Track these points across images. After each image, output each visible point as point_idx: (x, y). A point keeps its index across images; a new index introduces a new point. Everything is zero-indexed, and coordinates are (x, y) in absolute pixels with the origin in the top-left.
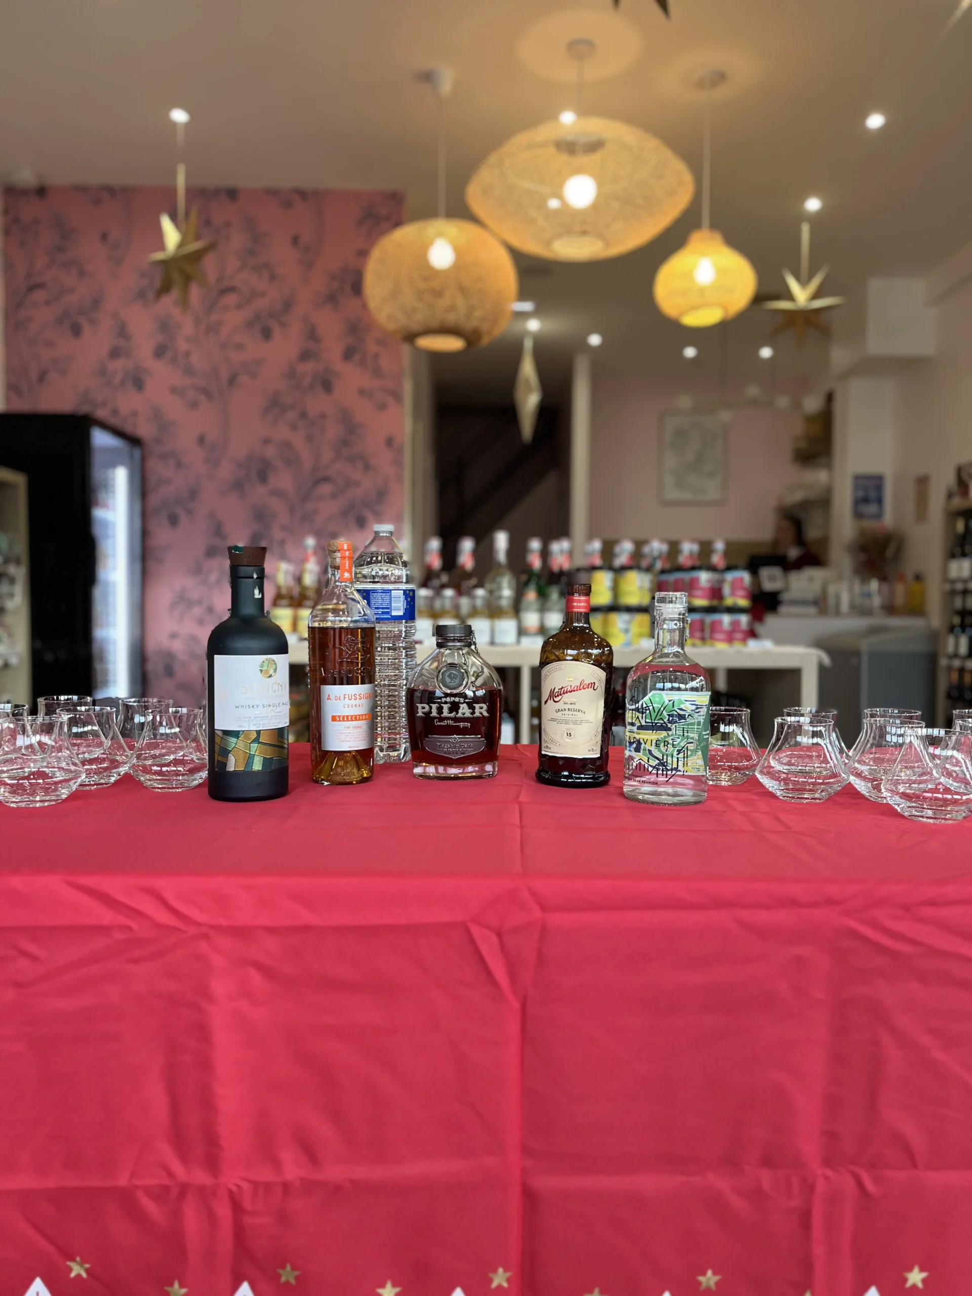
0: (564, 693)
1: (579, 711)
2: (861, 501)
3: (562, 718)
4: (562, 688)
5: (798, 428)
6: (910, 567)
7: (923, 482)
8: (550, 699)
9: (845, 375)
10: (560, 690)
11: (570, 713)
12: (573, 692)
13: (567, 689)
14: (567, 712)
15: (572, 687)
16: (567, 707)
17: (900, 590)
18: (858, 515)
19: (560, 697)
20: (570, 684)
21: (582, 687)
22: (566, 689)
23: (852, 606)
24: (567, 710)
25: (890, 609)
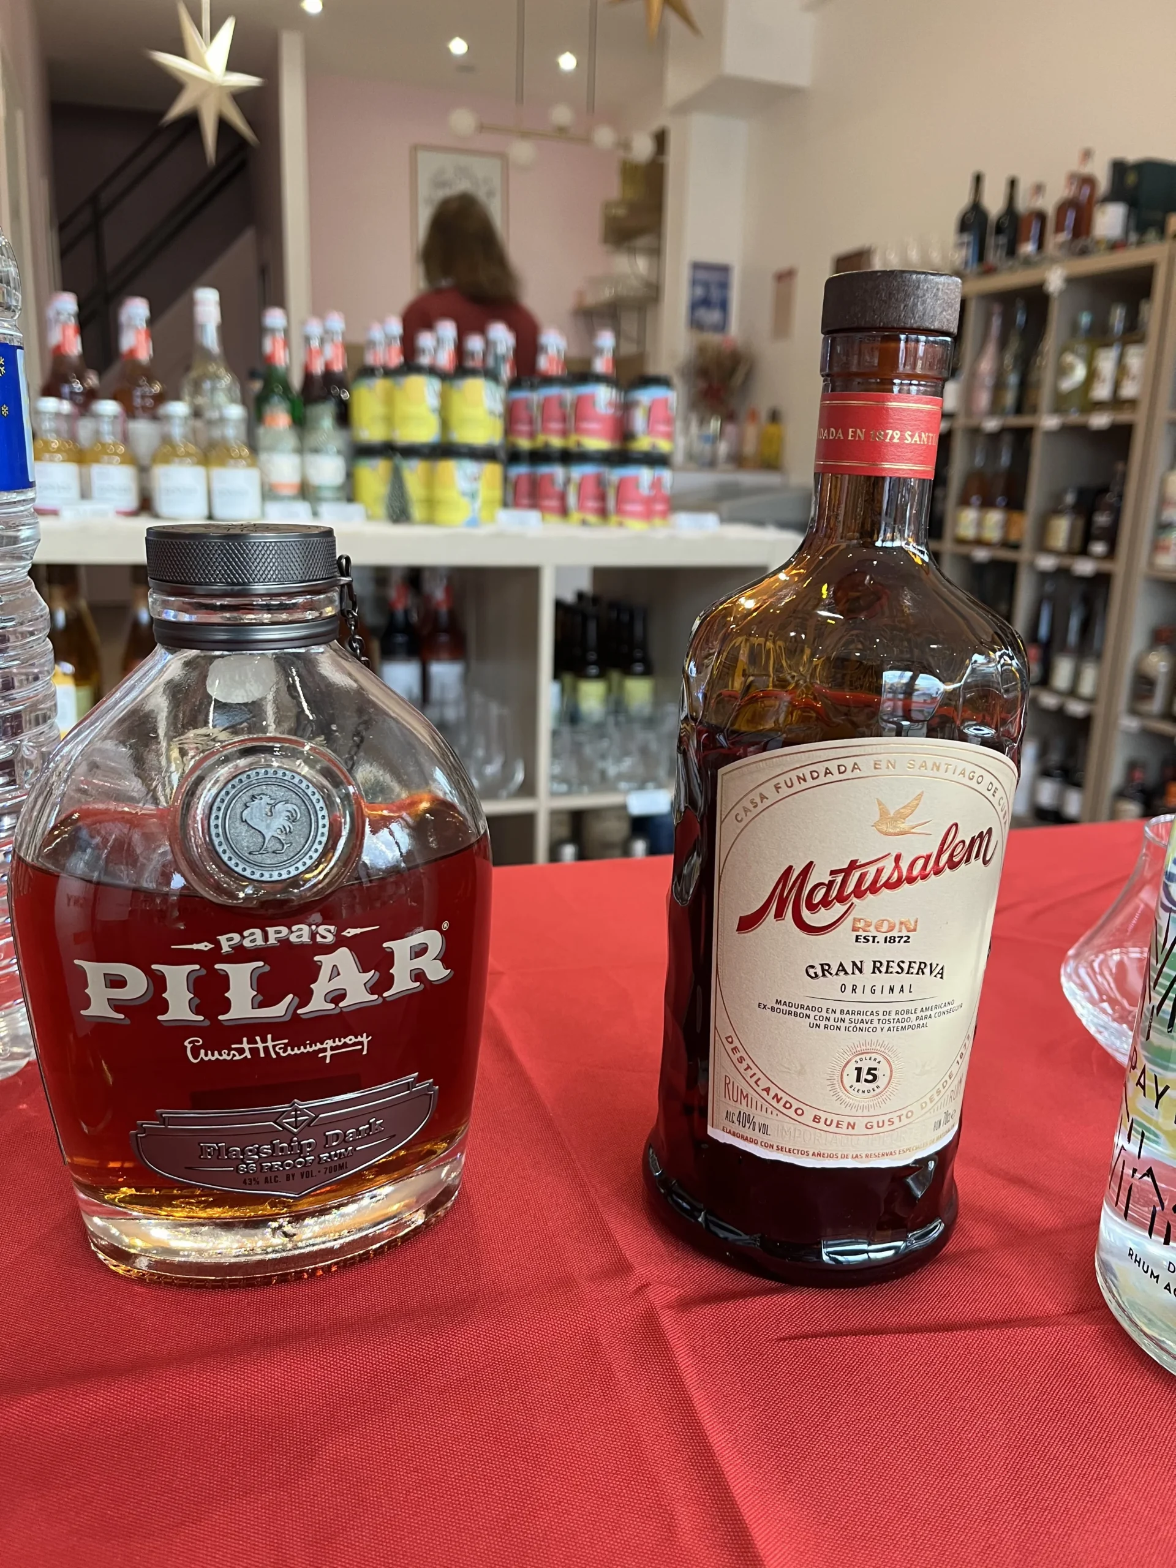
0: (858, 893)
1: (921, 971)
2: (699, 304)
3: (838, 1006)
4: (853, 865)
5: (612, 189)
6: (763, 400)
7: (785, 277)
8: (779, 915)
9: (683, 108)
10: (839, 879)
11: (881, 979)
12: (906, 886)
13: (879, 872)
14: (867, 978)
15: (904, 865)
16: (867, 954)
17: (751, 432)
18: (696, 324)
19: (839, 909)
20: (894, 846)
21: (945, 858)
22: (872, 871)
23: (690, 457)
24: (868, 967)
25: (738, 460)
